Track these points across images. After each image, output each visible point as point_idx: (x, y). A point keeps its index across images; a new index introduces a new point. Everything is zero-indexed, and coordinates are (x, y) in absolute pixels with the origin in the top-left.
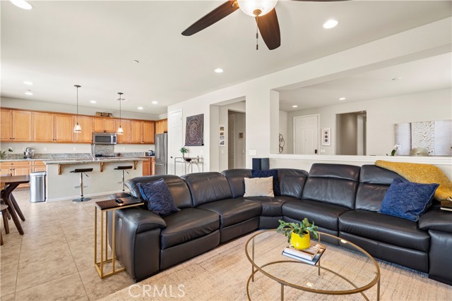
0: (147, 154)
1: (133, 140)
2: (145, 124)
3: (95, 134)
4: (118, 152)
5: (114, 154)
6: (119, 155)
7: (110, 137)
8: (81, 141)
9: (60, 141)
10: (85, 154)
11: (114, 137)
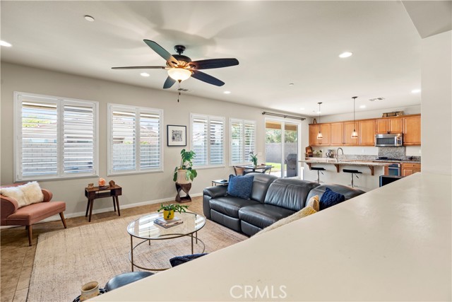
3: (377, 136)
4: (411, 155)
5: (406, 157)
6: (411, 158)
7: (394, 138)
8: (365, 144)
9: (347, 144)
10: (372, 156)
11: (398, 138)
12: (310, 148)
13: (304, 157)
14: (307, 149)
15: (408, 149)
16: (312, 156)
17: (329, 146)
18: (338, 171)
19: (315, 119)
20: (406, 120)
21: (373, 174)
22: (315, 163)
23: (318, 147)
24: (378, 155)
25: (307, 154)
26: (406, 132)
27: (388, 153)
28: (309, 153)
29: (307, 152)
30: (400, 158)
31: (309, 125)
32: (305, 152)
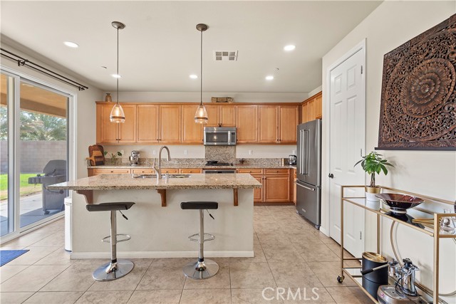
0: (286, 162)
1: (262, 139)
2: (283, 111)
3: (207, 129)
4: (241, 158)
5: (237, 160)
6: (242, 161)
7: (227, 134)
8: (189, 142)
9: (164, 142)
10: (197, 159)
11: (233, 134)
12: (99, 147)
13: (85, 167)
14: (91, 149)
15: (238, 148)
16: (102, 163)
17: (136, 144)
18: (164, 204)
19: (109, 94)
20: (239, 109)
21: (236, 204)
22: (104, 190)
23: (115, 146)
24: (204, 157)
25: (91, 160)
26: (239, 125)
27: (218, 155)
28: (96, 157)
29: (91, 155)
30: (230, 162)
31: (97, 103)
32: (88, 156)
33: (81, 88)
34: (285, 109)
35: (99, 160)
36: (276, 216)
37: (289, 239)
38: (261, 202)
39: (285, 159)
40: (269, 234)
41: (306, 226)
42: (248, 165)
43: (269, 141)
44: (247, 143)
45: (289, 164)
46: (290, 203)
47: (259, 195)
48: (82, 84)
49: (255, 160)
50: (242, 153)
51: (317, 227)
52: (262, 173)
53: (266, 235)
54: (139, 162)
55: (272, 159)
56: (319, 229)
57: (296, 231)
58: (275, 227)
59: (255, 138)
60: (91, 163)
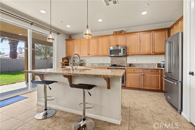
0: (159, 65)
1: (142, 52)
3: (110, 48)
4: (130, 63)
5: (127, 64)
6: (130, 65)
7: (121, 50)
8: (102, 55)
9: (91, 55)
10: (107, 64)
11: (124, 50)
12: (67, 58)
13: (60, 66)
14: (63, 59)
15: (128, 58)
16: (68, 65)
19: (70, 36)
20: (128, 36)
24: (110, 63)
25: (63, 63)
26: (127, 45)
27: (117, 61)
28: (65, 62)
29: (63, 61)
30: (124, 65)
31: (66, 40)
32: (62, 62)
33: (58, 34)
34: (157, 33)
35: (66, 63)
36: (148, 98)
37: (153, 116)
38: (140, 89)
39: (158, 64)
40: (138, 110)
41: (170, 109)
42: (134, 67)
43: (146, 53)
44: (133, 55)
45: (161, 67)
46: (161, 91)
47: (139, 84)
48: (58, 32)
49: (138, 65)
50: (130, 60)
51: (179, 112)
52: (141, 71)
53: (136, 110)
54: (81, 65)
55: (149, 64)
56: (181, 113)
57: (160, 111)
58: (145, 106)
59: (137, 52)
60: (63, 65)
